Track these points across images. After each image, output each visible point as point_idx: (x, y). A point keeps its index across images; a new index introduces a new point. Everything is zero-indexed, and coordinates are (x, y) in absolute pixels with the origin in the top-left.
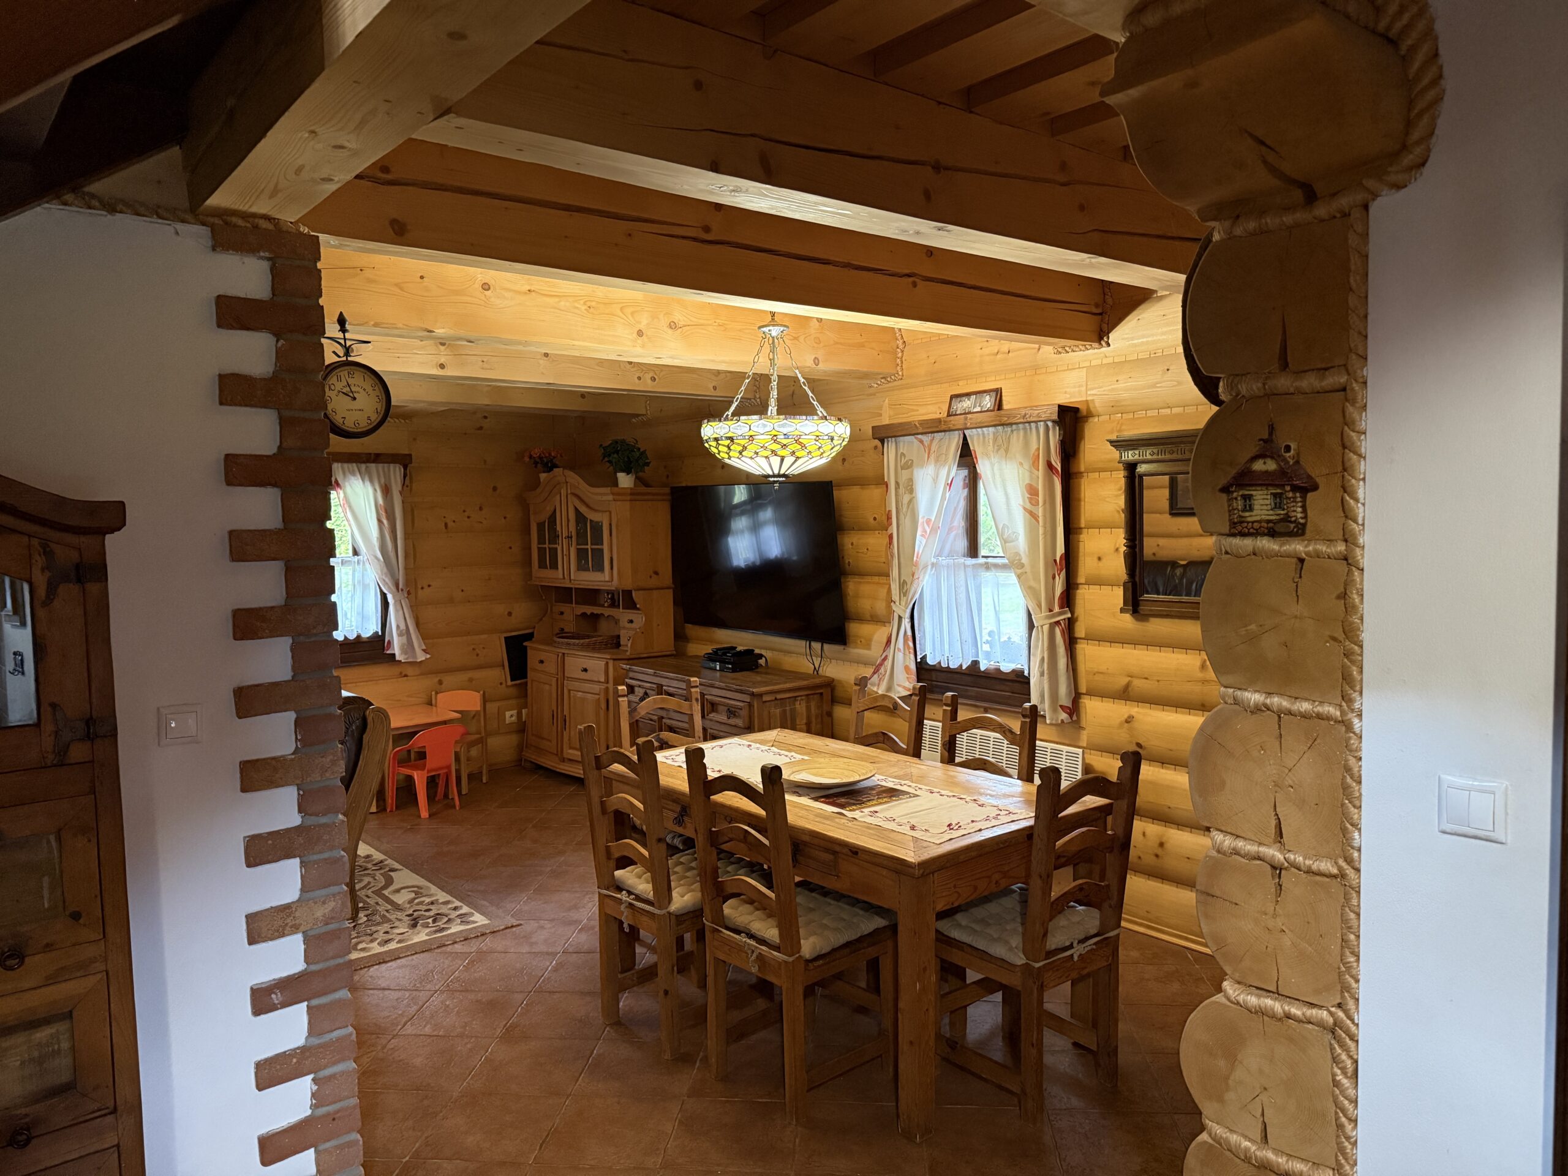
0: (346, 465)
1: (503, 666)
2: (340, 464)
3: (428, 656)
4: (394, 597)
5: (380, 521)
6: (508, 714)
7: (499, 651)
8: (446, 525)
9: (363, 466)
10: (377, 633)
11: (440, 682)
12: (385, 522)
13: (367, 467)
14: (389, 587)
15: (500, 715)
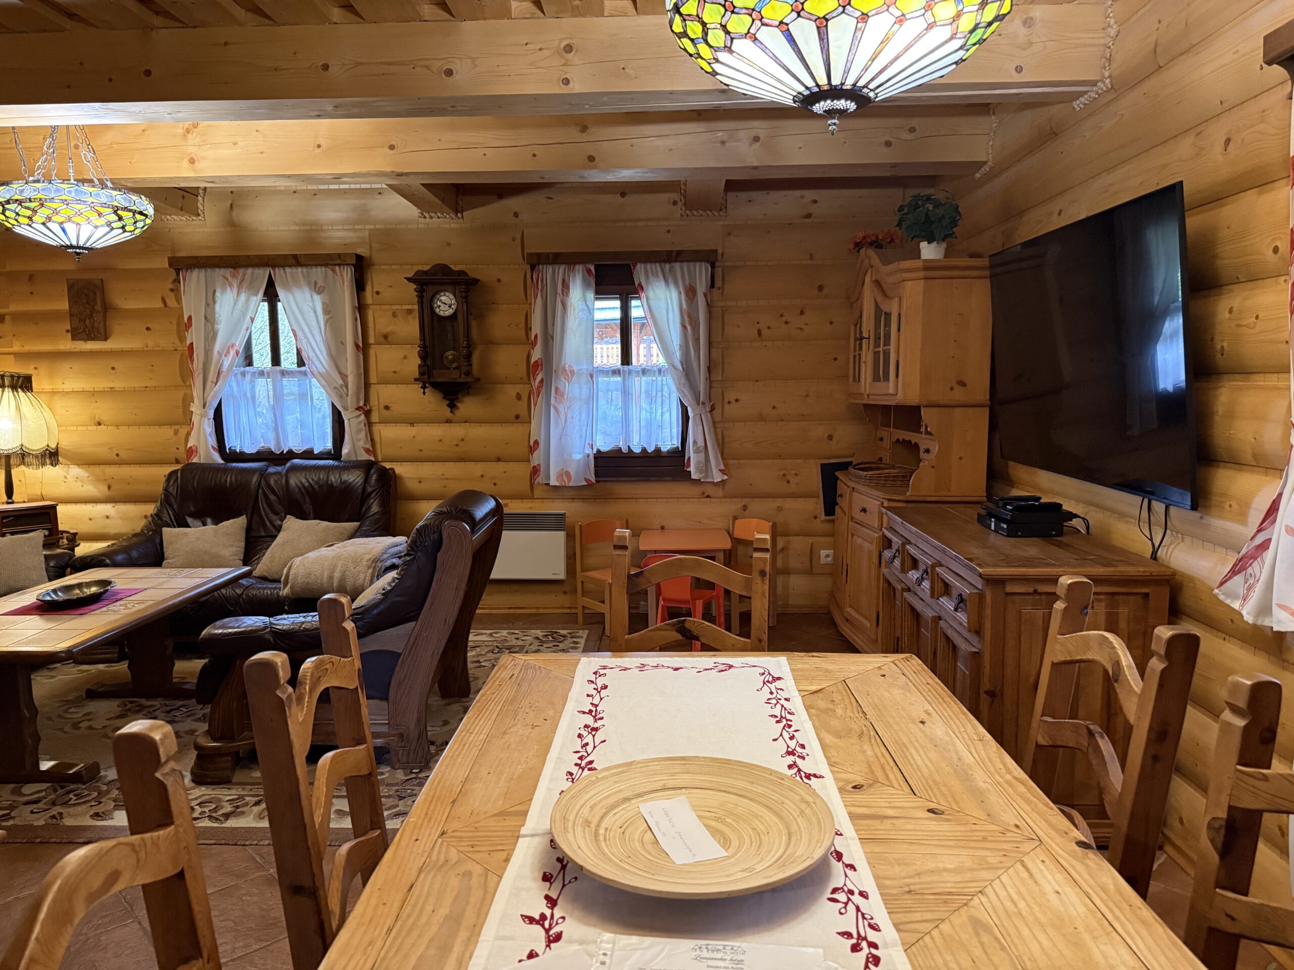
0: (649, 266)
1: (818, 497)
2: (643, 265)
3: (726, 477)
4: (693, 410)
5: (684, 327)
6: (823, 553)
7: (815, 480)
8: (759, 332)
9: (667, 266)
10: (678, 447)
11: (745, 508)
12: (689, 327)
13: (671, 268)
14: (689, 400)
15: (812, 553)
